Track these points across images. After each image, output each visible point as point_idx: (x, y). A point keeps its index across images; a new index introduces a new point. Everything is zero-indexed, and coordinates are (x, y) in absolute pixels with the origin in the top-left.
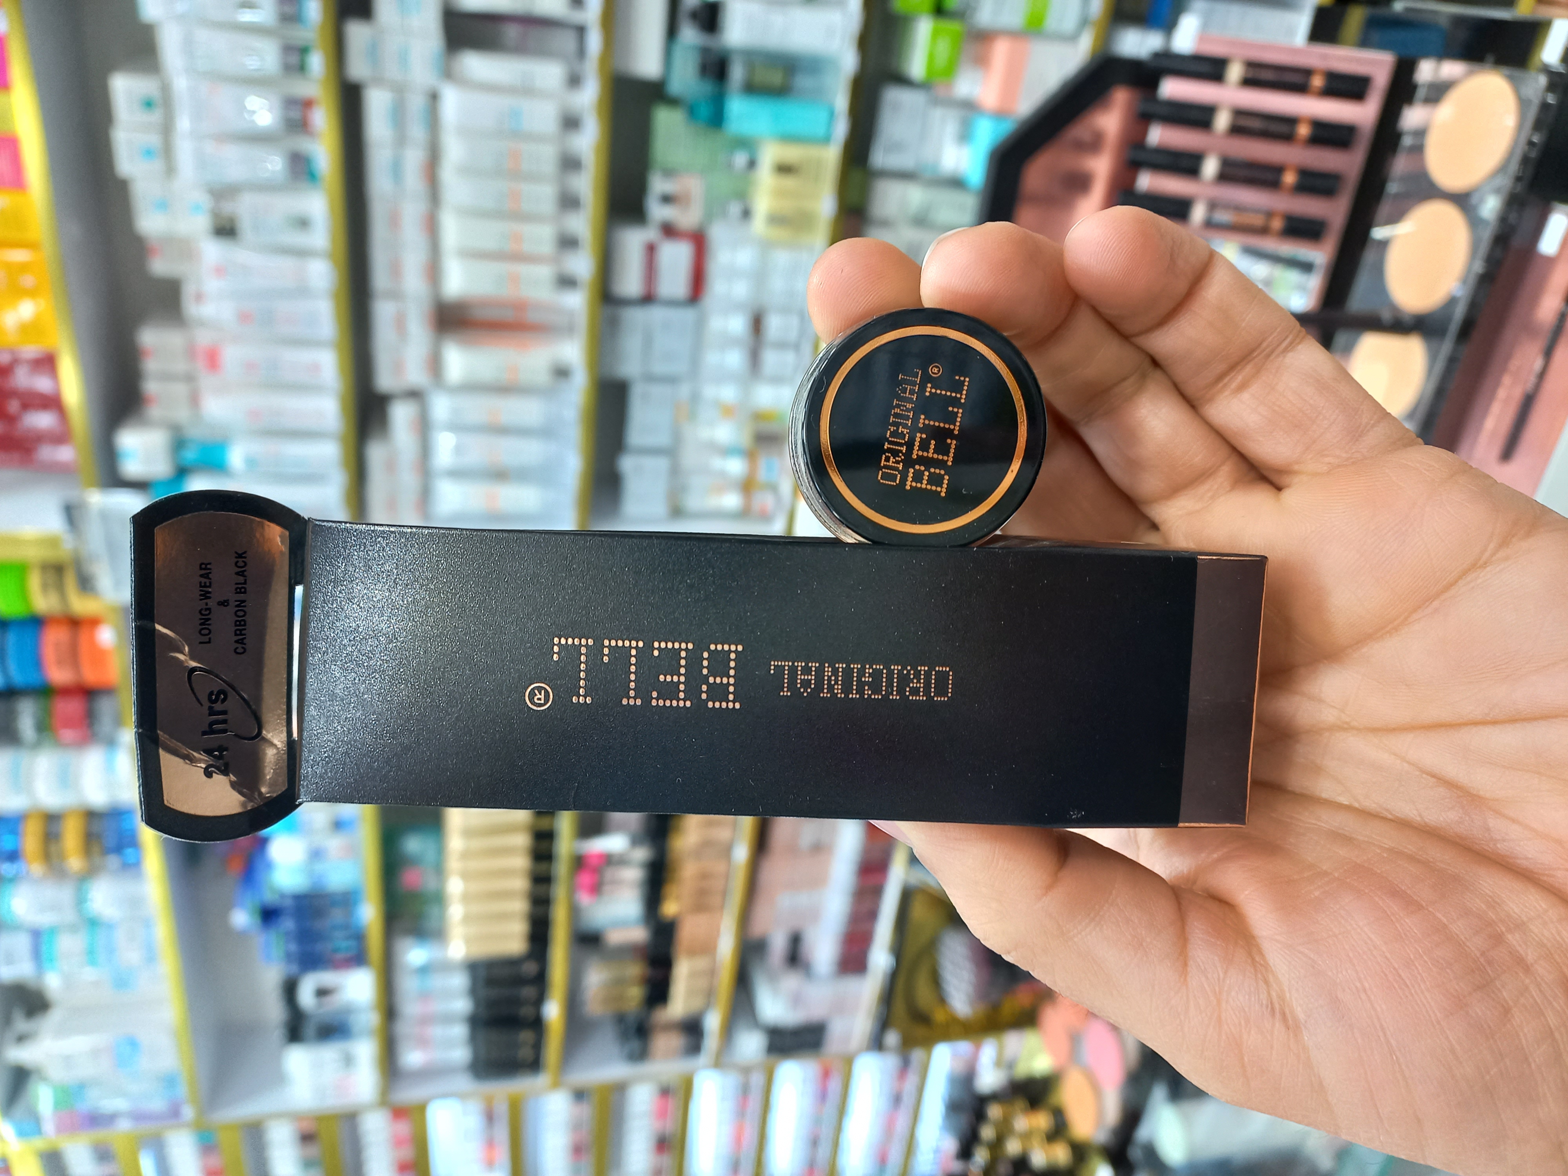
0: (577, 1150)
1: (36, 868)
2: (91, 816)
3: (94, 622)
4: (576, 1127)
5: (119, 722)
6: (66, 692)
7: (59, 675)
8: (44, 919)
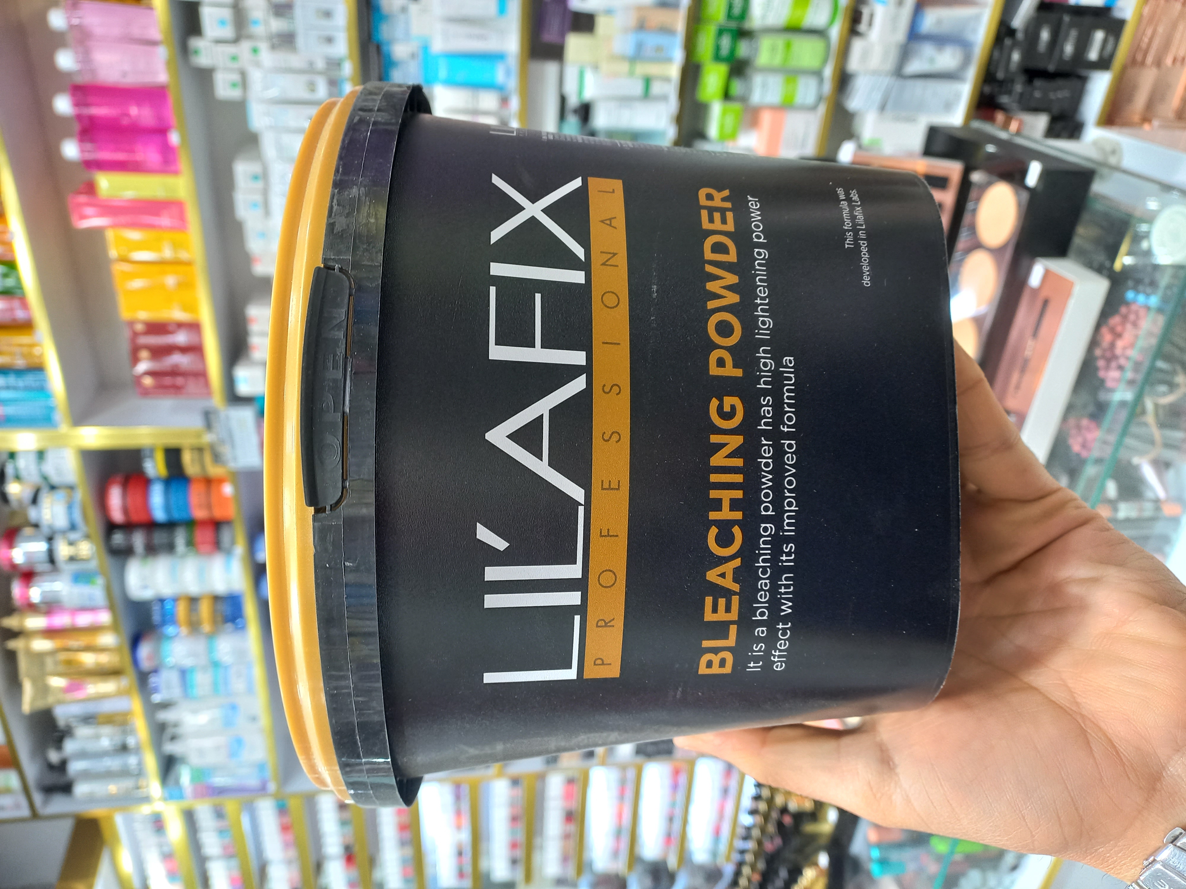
0: (514, 819)
1: (184, 630)
2: (216, 599)
3: (220, 481)
4: (512, 804)
5: (233, 543)
6: (203, 523)
7: (200, 514)
8: (188, 662)
